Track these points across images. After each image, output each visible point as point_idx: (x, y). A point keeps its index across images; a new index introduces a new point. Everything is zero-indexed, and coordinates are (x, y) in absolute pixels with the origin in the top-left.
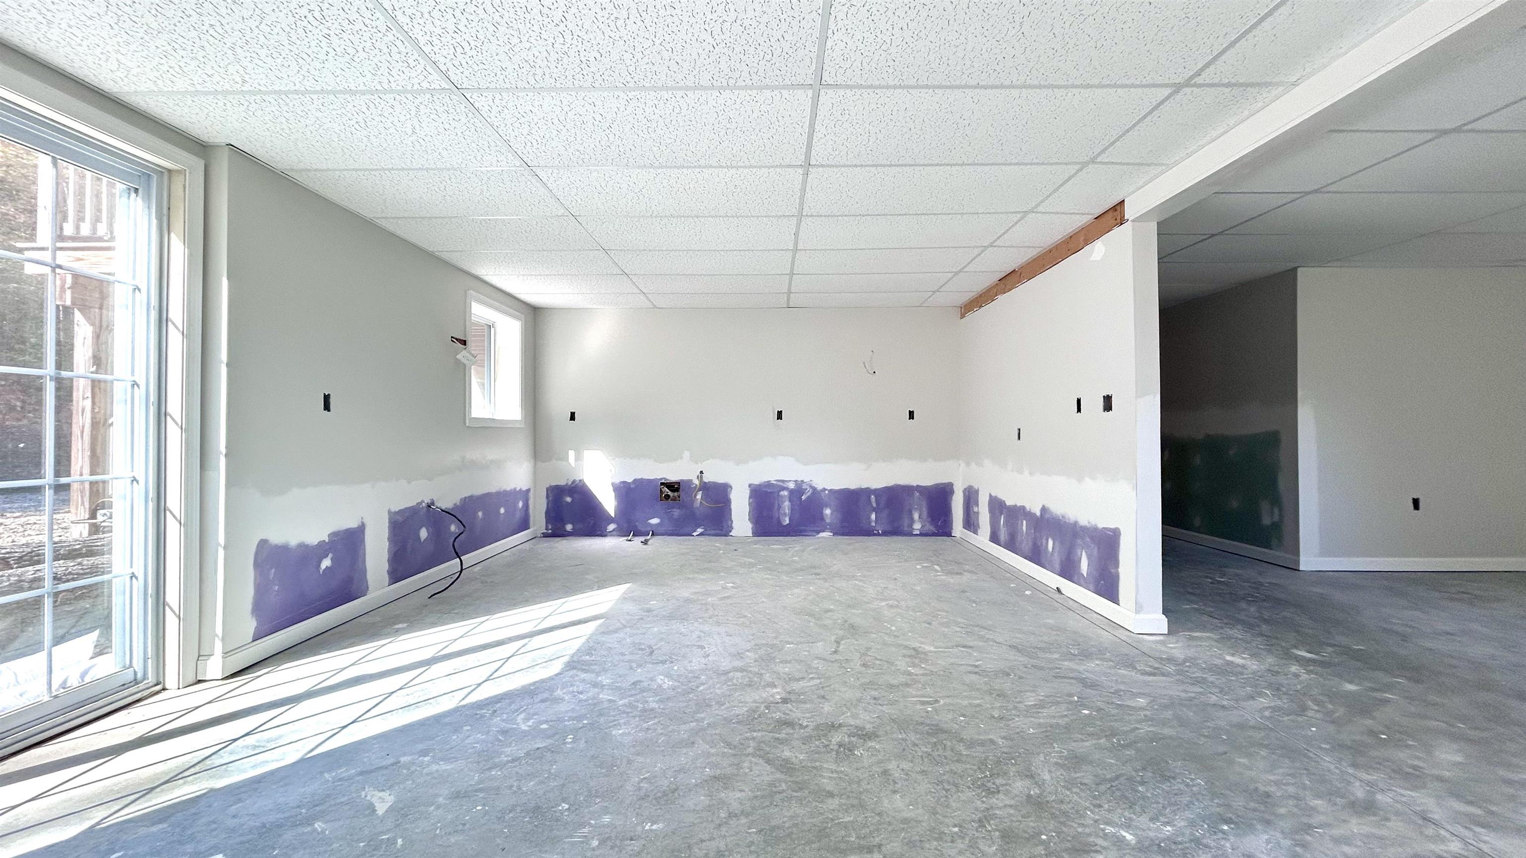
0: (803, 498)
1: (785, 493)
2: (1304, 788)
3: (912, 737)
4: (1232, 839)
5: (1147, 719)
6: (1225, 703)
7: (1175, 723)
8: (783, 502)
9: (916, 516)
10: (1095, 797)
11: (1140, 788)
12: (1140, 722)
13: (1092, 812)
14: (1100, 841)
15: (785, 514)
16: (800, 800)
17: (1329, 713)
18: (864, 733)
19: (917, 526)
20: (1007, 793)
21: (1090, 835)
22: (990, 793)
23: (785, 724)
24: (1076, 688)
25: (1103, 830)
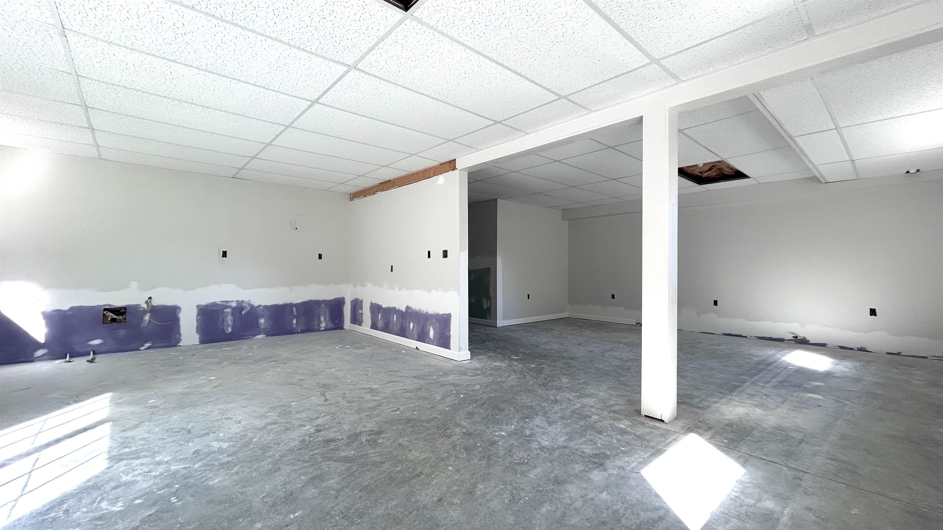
0: (243, 312)
1: (229, 310)
2: (539, 401)
3: (401, 427)
4: (531, 423)
5: (483, 393)
6: (503, 380)
7: (493, 391)
8: (226, 317)
9: (322, 319)
10: (486, 425)
11: (497, 417)
12: (482, 394)
13: (488, 430)
14: (496, 439)
15: (228, 325)
16: (369, 470)
17: (532, 376)
18: (376, 432)
19: (323, 325)
20: (455, 435)
21: (492, 438)
22: (450, 436)
23: (329, 441)
24: (452, 388)
25: (495, 434)
